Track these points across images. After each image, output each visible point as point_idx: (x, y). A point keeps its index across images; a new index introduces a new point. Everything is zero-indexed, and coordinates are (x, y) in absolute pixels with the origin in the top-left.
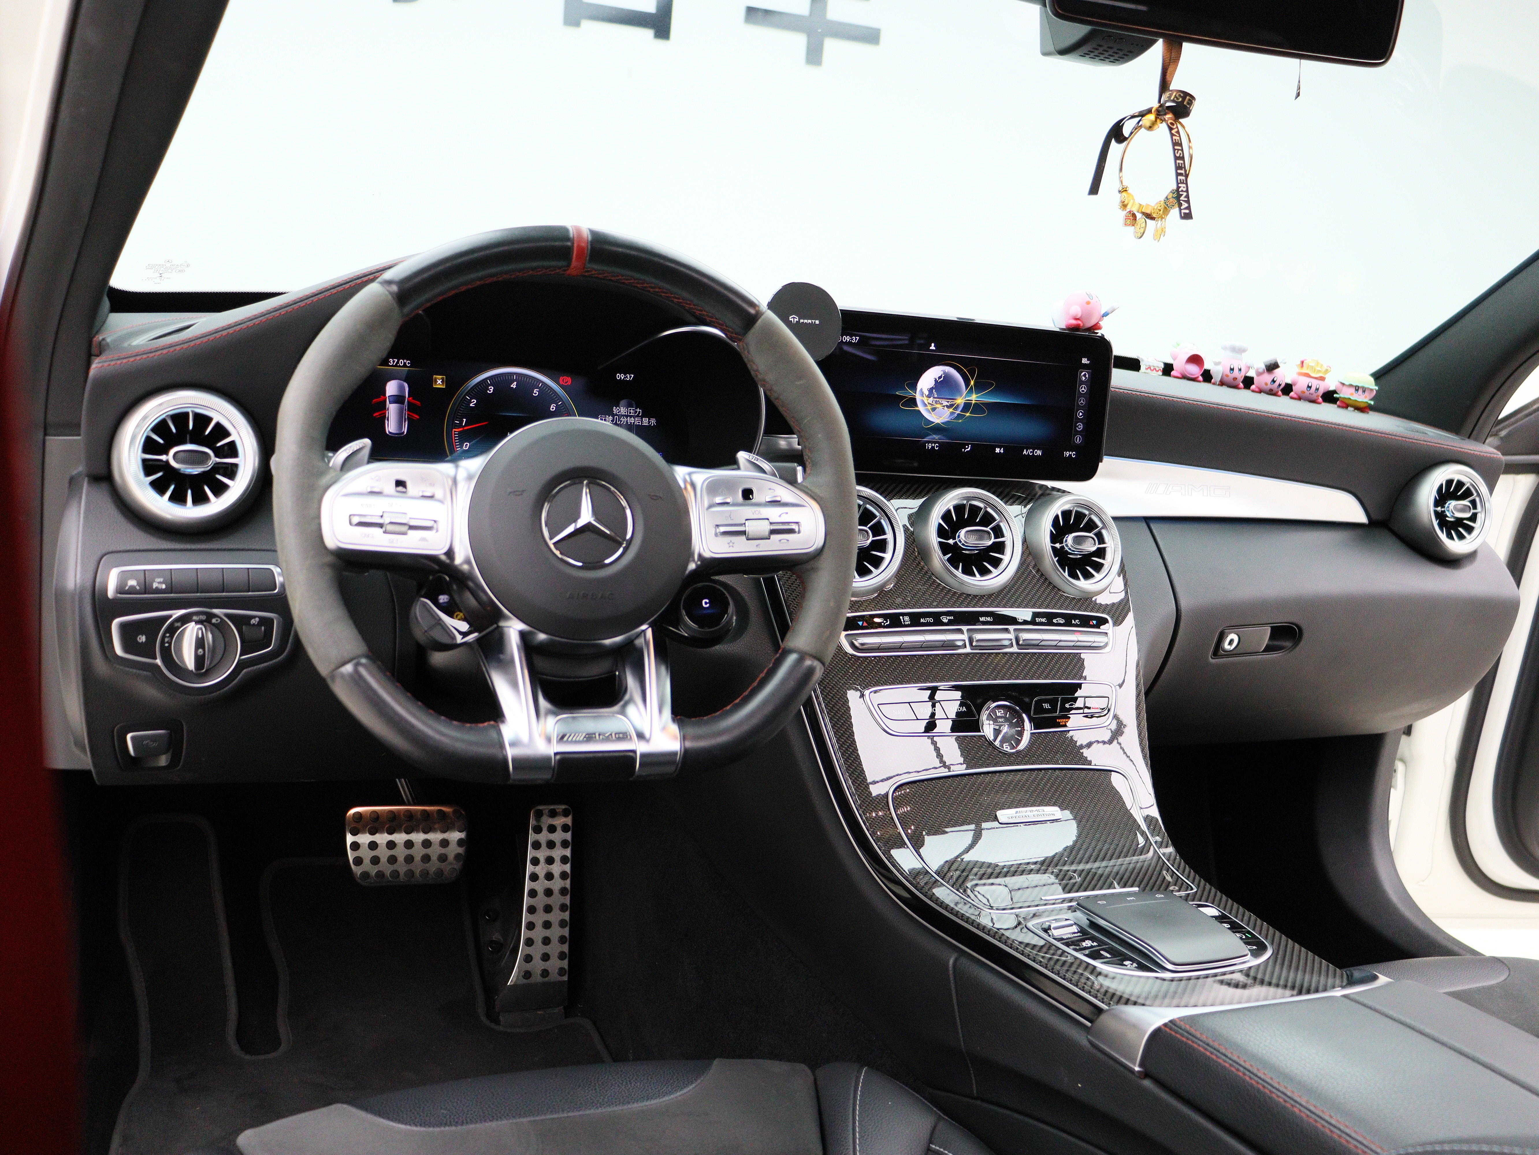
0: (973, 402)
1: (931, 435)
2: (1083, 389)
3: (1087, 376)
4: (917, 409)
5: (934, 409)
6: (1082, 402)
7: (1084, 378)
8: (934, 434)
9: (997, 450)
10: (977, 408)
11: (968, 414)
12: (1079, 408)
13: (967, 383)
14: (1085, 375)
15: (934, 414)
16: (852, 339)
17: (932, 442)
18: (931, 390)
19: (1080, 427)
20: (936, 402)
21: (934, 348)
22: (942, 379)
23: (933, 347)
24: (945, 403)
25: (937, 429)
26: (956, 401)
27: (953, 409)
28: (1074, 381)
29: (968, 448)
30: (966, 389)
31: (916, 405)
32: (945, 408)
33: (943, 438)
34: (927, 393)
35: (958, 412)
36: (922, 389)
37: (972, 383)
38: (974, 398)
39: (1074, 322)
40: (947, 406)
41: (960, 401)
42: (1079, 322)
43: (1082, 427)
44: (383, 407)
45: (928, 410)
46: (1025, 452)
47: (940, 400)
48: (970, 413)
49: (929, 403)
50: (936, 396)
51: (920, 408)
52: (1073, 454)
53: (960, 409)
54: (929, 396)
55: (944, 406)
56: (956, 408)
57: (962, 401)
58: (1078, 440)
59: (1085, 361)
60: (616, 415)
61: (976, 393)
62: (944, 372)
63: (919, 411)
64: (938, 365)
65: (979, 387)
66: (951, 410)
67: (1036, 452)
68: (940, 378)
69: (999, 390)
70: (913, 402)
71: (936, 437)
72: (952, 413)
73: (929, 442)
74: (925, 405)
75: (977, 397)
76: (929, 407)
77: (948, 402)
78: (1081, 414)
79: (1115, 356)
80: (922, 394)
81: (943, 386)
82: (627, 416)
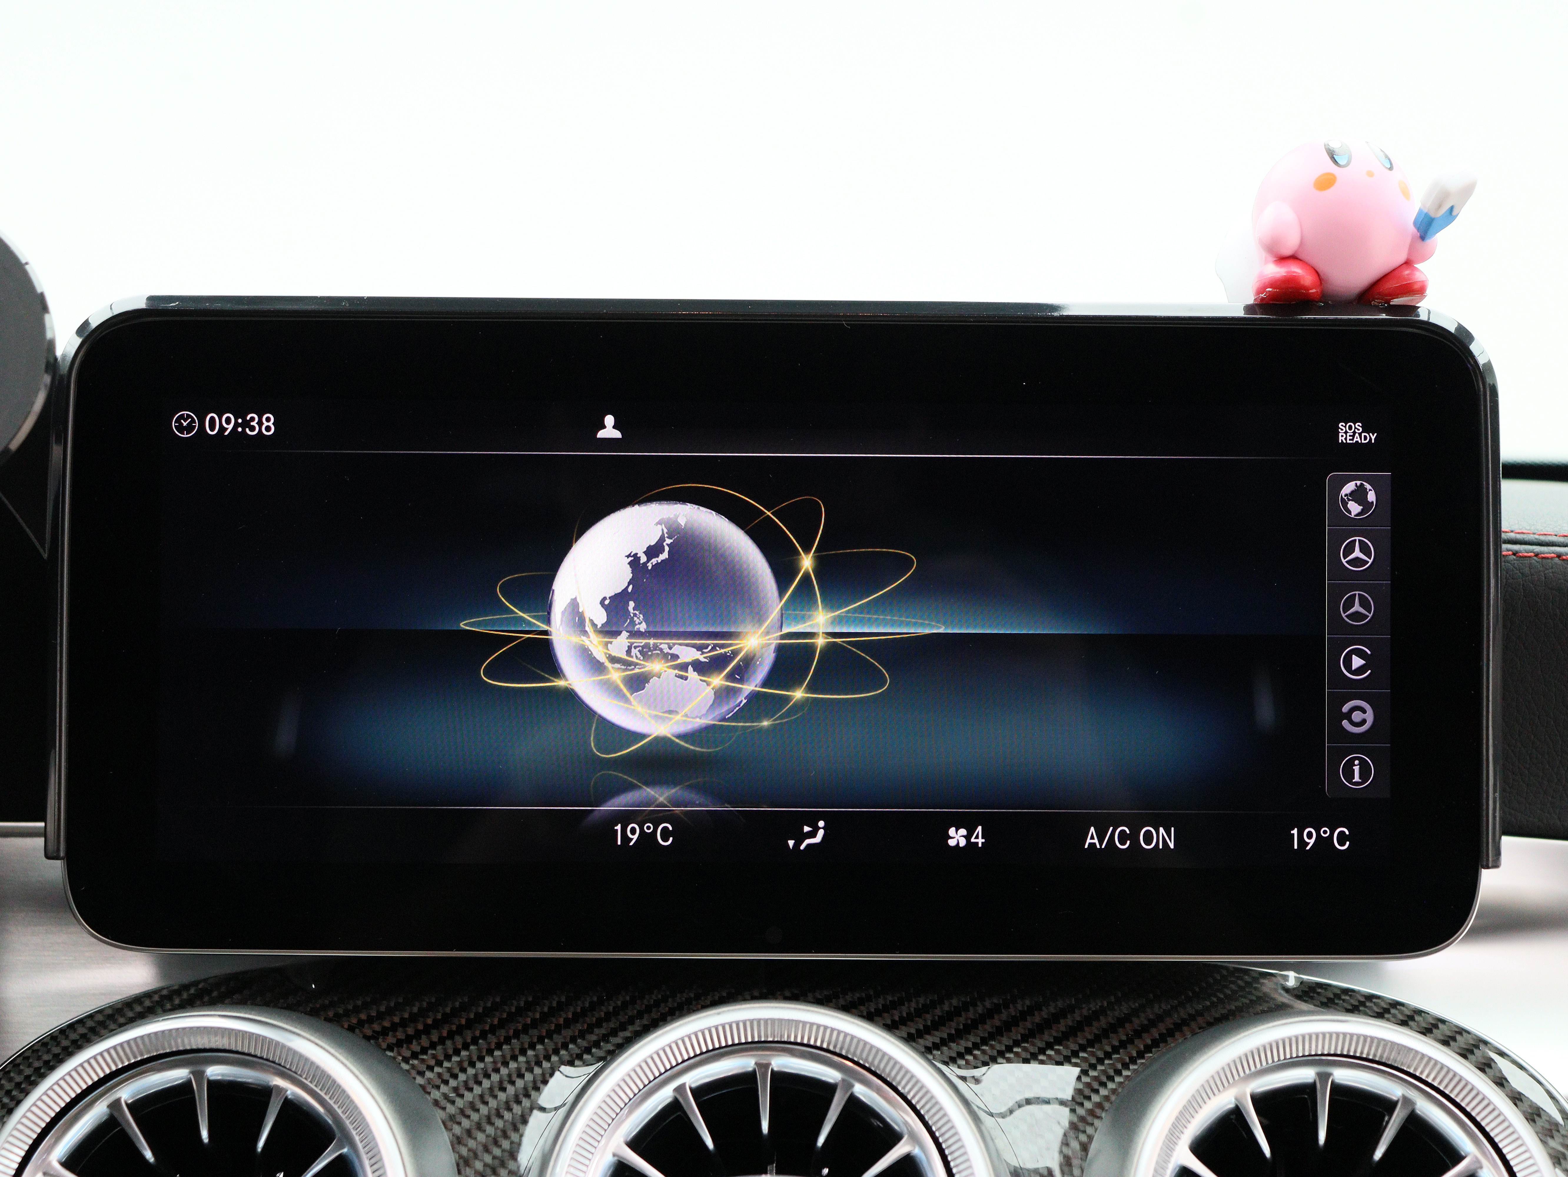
0: (820, 642)
1: (631, 787)
2: (1359, 554)
3: (1372, 497)
4: (561, 684)
5: (638, 682)
6: (1358, 608)
7: (1355, 508)
8: (647, 784)
9: (957, 837)
10: (842, 663)
11: (799, 694)
12: (1347, 634)
13: (783, 567)
14: (1359, 495)
15: (644, 702)
16: (247, 424)
17: (643, 817)
18: (615, 605)
19: (1362, 716)
20: (646, 652)
21: (617, 434)
22: (664, 556)
23: (609, 431)
24: (688, 654)
25: (661, 761)
26: (737, 644)
27: (729, 677)
28: (1306, 526)
29: (813, 834)
30: (782, 589)
31: (555, 670)
32: (692, 674)
33: (690, 796)
34: (600, 617)
35: (750, 687)
36: (574, 604)
37: (807, 562)
38: (821, 623)
39: (1275, 271)
40: (699, 667)
41: (757, 640)
42: (1296, 270)
43: (1369, 715)
45: (613, 690)
46: (1092, 839)
47: (663, 643)
48: (810, 689)
49: (613, 660)
50: (643, 627)
51: (576, 678)
52: (1338, 836)
53: (761, 673)
54: (609, 631)
55: (684, 667)
56: (741, 672)
57: (764, 640)
58: (1358, 774)
59: (1351, 433)
61: (831, 603)
62: (673, 530)
63: (570, 696)
64: (640, 503)
65: (843, 578)
66: (718, 680)
67: (1148, 838)
68: (653, 551)
69: (938, 582)
70: (538, 656)
71: (658, 795)
72: (723, 695)
73: (625, 818)
74: (597, 667)
75: (838, 620)
76: (616, 675)
77: (700, 648)
78: (1358, 661)
80: (578, 622)
81: (671, 584)
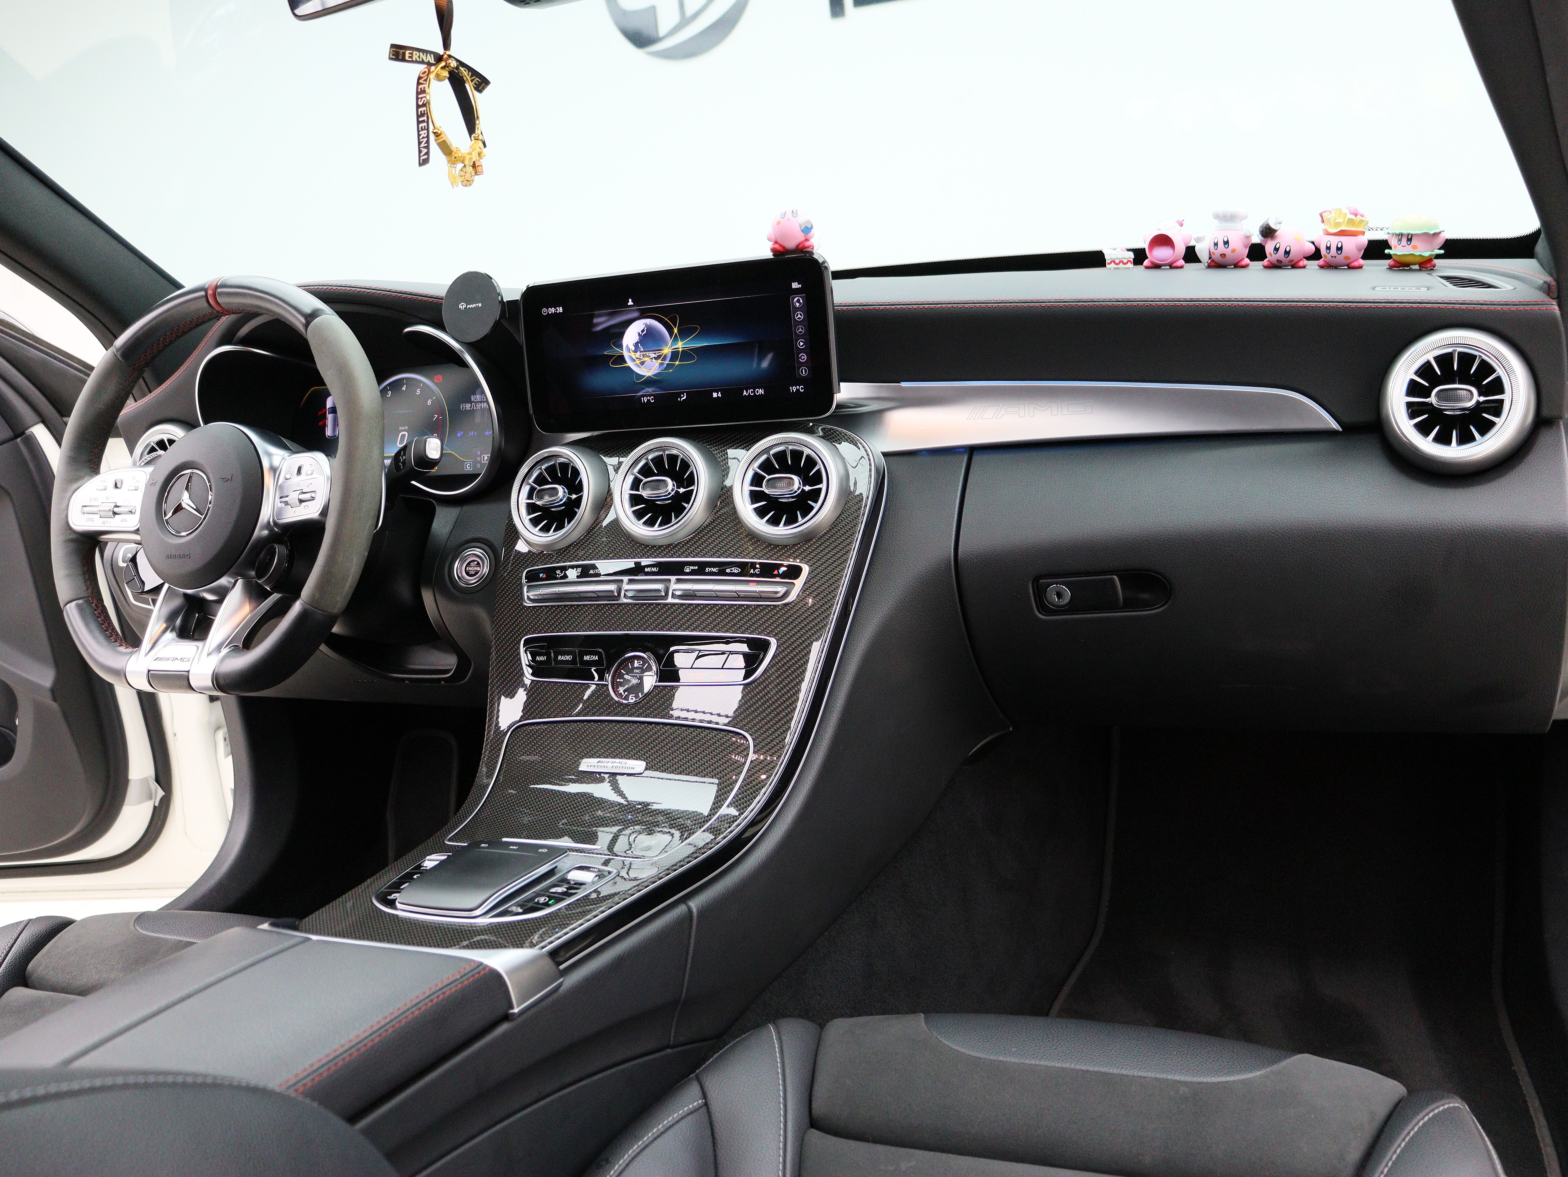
0: (680, 350)
1: (644, 389)
2: (799, 316)
3: (801, 301)
4: (626, 365)
5: (643, 363)
6: (800, 330)
7: (798, 304)
8: (647, 387)
9: (715, 395)
10: (686, 355)
11: (677, 363)
12: (799, 337)
13: (671, 332)
14: (798, 301)
15: (645, 368)
16: (557, 310)
17: (647, 396)
18: (636, 345)
19: (804, 357)
20: (644, 356)
21: (632, 304)
22: (645, 332)
24: (653, 355)
25: (650, 382)
26: (662, 352)
27: (662, 360)
28: (786, 310)
29: (683, 397)
30: (671, 338)
31: (625, 362)
32: (654, 360)
33: (656, 389)
34: (633, 348)
35: (667, 362)
36: (627, 345)
37: (676, 330)
38: (680, 345)
39: (773, 246)
40: (655, 358)
41: (667, 351)
43: (806, 357)
44: (324, 418)
45: (637, 365)
46: (745, 393)
47: (647, 353)
48: (679, 362)
49: (637, 358)
50: (642, 350)
51: (630, 364)
52: (801, 388)
53: (669, 359)
54: (635, 351)
55: (652, 359)
56: (664, 359)
57: (669, 350)
58: (804, 372)
59: (795, 285)
60: (474, 402)
61: (682, 340)
62: (646, 325)
63: (629, 367)
64: (639, 320)
65: (684, 333)
66: (660, 361)
67: (758, 392)
68: (643, 331)
69: (705, 333)
70: (621, 359)
71: (650, 390)
72: (661, 364)
73: (643, 396)
74: (634, 360)
75: (684, 344)
76: (638, 362)
77: (655, 354)
78: (802, 344)
79: (832, 272)
80: (629, 350)
81: (648, 339)
82: (481, 402)
